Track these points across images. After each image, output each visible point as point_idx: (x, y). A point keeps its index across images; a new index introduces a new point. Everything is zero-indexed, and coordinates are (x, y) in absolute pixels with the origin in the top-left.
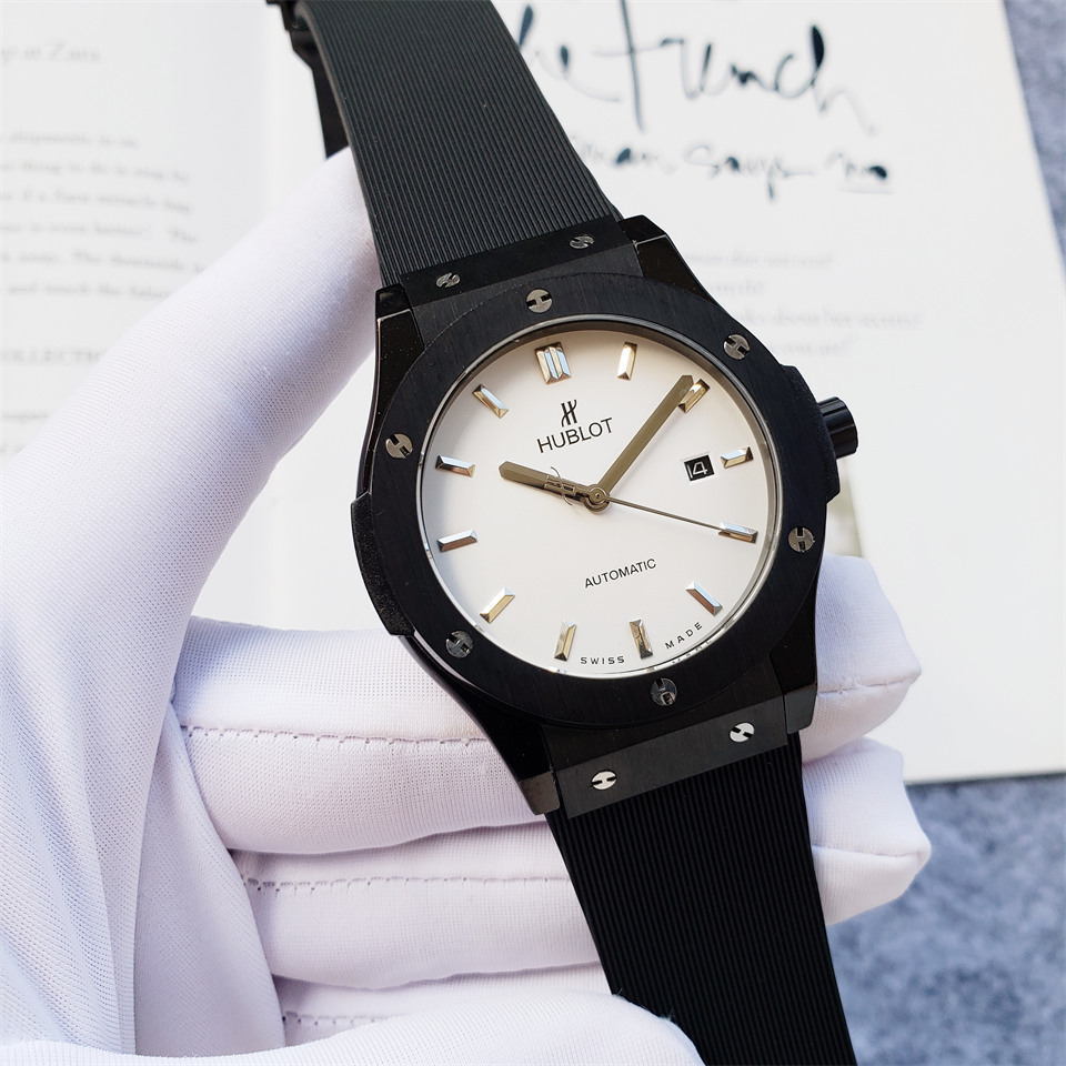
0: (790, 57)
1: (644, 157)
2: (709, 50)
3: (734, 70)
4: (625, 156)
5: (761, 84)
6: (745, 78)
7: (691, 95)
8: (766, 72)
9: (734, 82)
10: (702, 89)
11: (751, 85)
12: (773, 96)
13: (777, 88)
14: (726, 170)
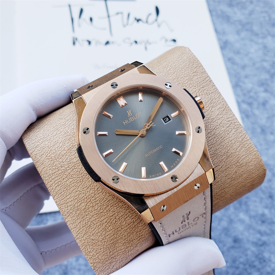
0: (150, 14)
1: (112, 43)
2: (129, 15)
3: (136, 19)
4: (107, 43)
5: (143, 22)
6: (138, 21)
7: (124, 26)
8: (144, 18)
9: (136, 21)
10: (127, 24)
11: (140, 22)
12: (146, 25)
13: (147, 22)
14: (134, 44)
